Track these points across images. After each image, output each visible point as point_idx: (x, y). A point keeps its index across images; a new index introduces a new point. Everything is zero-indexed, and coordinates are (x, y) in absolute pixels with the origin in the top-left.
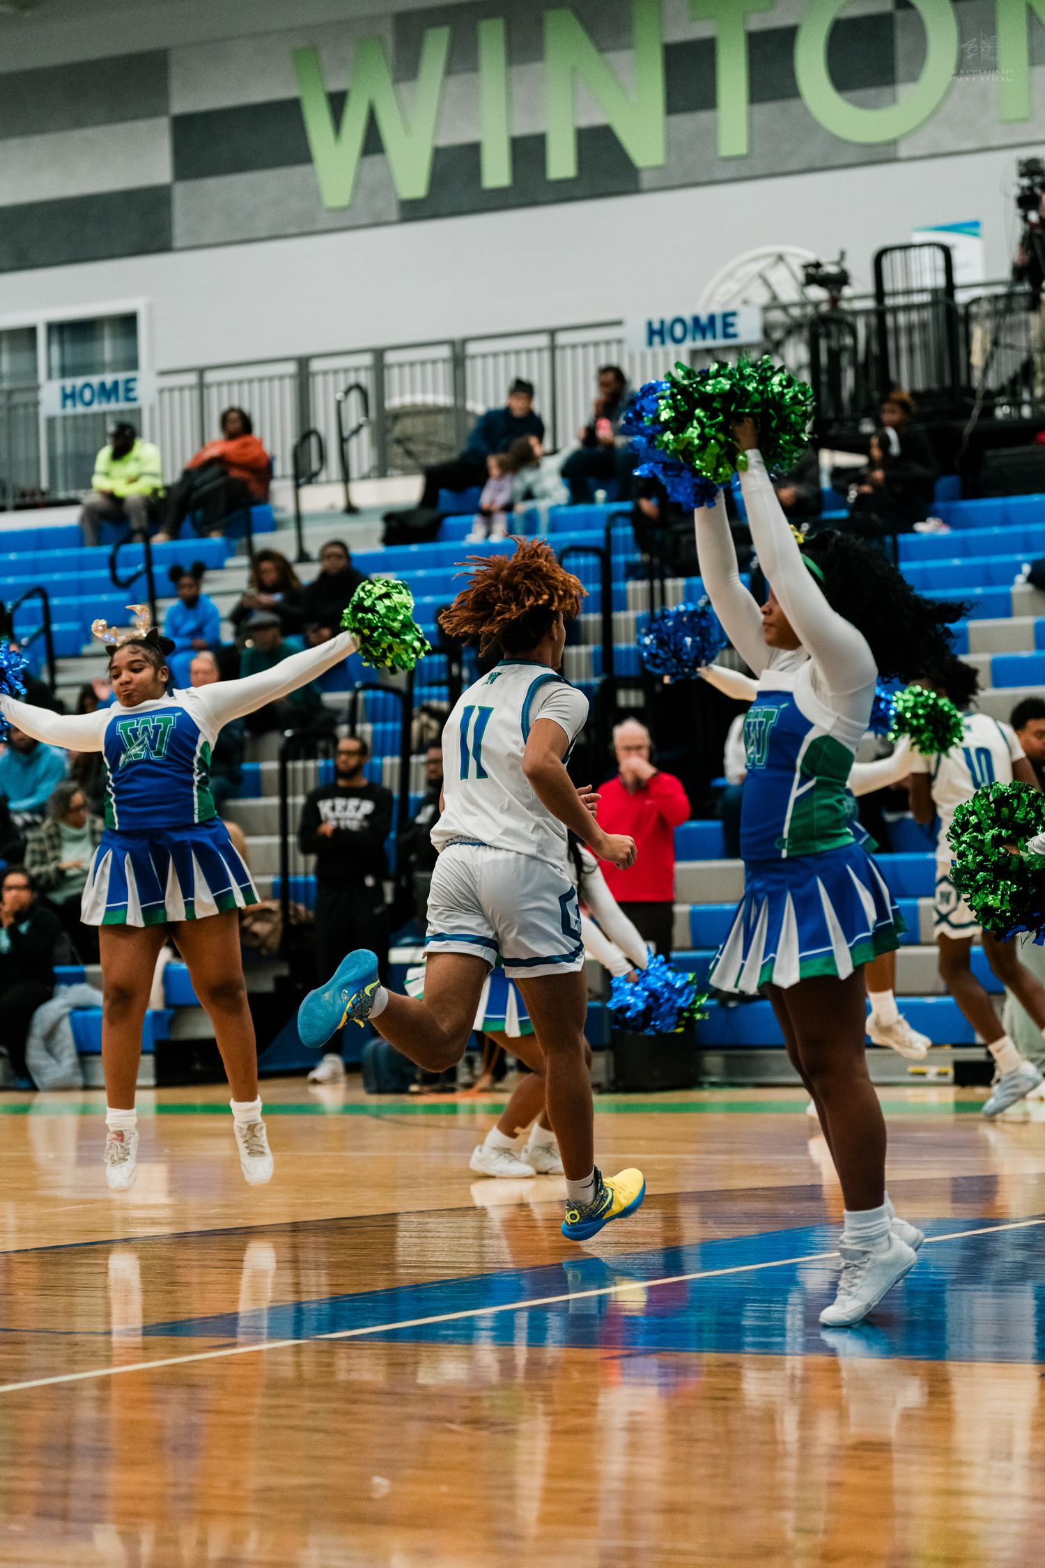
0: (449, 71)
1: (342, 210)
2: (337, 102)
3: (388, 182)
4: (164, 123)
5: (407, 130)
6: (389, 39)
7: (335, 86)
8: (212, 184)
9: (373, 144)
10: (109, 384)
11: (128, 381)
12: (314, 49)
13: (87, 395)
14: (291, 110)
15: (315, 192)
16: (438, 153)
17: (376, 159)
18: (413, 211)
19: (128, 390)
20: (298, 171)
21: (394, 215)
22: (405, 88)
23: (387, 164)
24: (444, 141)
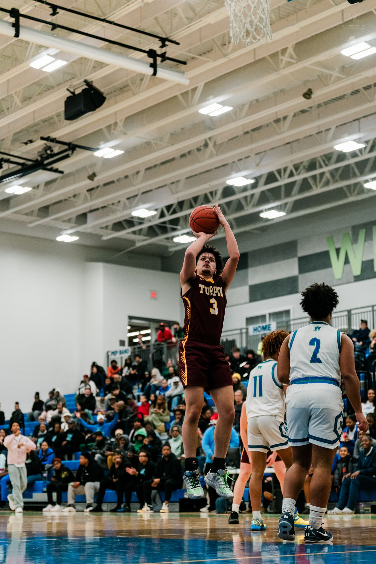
0: (365, 241)
1: (339, 279)
2: (338, 251)
3: (351, 271)
4: (296, 259)
5: (355, 257)
6: (351, 233)
7: (337, 246)
8: (308, 274)
9: (347, 261)
10: (264, 326)
11: (269, 325)
12: (332, 237)
13: (259, 329)
14: (326, 254)
15: (333, 275)
16: (363, 262)
17: (347, 265)
18: (357, 279)
19: (269, 327)
20: (328, 270)
21: (352, 279)
22: (355, 246)
23: (350, 266)
24: (364, 259)
